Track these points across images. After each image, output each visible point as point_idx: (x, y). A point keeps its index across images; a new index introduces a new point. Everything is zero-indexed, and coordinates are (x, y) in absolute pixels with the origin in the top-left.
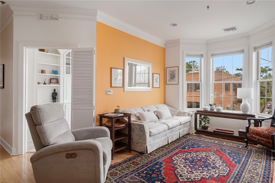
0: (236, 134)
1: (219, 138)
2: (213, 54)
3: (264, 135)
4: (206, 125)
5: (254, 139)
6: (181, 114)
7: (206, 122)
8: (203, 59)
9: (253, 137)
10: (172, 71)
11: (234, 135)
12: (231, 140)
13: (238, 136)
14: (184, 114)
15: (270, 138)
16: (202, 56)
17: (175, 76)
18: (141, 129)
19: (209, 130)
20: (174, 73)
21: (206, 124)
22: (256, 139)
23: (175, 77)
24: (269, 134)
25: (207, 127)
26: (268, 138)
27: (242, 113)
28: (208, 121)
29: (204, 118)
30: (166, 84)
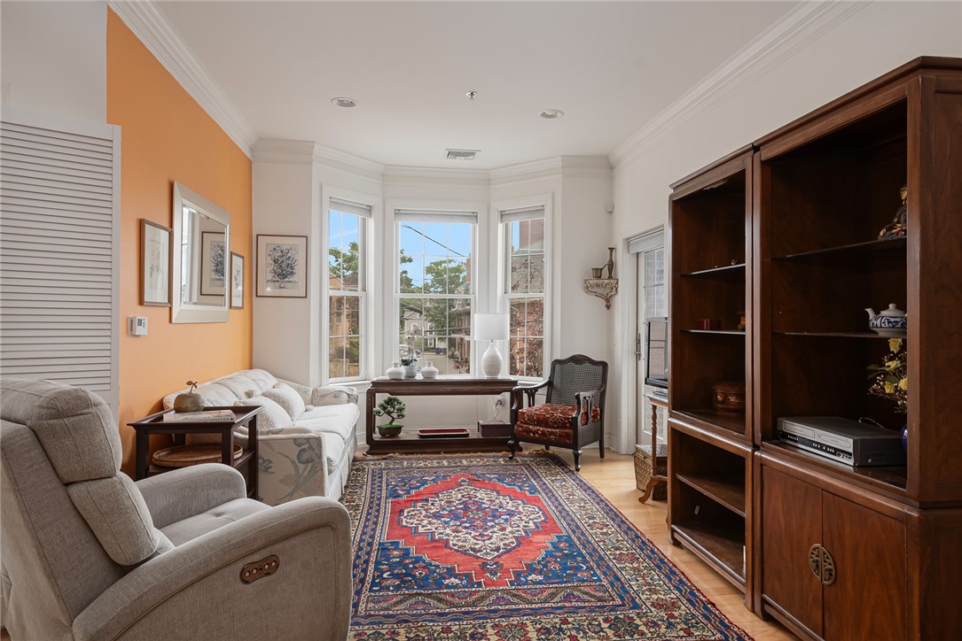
0: (474, 434)
1: (439, 453)
2: (399, 210)
3: (555, 422)
4: (394, 424)
5: (532, 435)
6: (326, 399)
7: (395, 415)
8: (371, 223)
9: (531, 431)
10: (282, 251)
11: (471, 437)
12: (469, 452)
13: (481, 437)
14: (335, 396)
15: (568, 425)
16: (369, 210)
17: (292, 268)
18: (305, 456)
19: (403, 436)
20: (289, 258)
21: (393, 419)
22: (537, 435)
23: (292, 273)
24: (566, 418)
25: (399, 429)
26: (563, 426)
27: (485, 377)
28: (400, 410)
29: (389, 402)
30: (257, 296)
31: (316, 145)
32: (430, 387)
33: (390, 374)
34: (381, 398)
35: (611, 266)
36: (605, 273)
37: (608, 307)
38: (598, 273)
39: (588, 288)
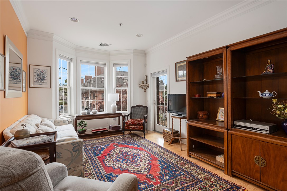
1: (100, 137)
2: (81, 61)
3: (138, 124)
4: (83, 129)
5: (130, 129)
7: (83, 126)
8: (72, 64)
9: (130, 128)
10: (40, 71)
11: (109, 131)
12: (109, 135)
13: (112, 130)
15: (142, 125)
16: (71, 60)
17: (45, 77)
18: (76, 149)
19: (87, 133)
20: (43, 74)
21: (83, 128)
22: (132, 129)
23: (45, 79)
24: (141, 123)
25: (85, 131)
26: (140, 125)
27: (112, 112)
28: (85, 124)
29: (81, 122)
30: (30, 87)
31: (54, 35)
32: (95, 117)
33: (82, 113)
34: (79, 121)
35: (146, 80)
36: (145, 82)
37: (145, 92)
38: (143, 82)
39: (140, 87)
